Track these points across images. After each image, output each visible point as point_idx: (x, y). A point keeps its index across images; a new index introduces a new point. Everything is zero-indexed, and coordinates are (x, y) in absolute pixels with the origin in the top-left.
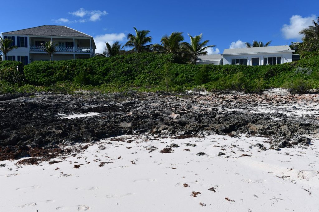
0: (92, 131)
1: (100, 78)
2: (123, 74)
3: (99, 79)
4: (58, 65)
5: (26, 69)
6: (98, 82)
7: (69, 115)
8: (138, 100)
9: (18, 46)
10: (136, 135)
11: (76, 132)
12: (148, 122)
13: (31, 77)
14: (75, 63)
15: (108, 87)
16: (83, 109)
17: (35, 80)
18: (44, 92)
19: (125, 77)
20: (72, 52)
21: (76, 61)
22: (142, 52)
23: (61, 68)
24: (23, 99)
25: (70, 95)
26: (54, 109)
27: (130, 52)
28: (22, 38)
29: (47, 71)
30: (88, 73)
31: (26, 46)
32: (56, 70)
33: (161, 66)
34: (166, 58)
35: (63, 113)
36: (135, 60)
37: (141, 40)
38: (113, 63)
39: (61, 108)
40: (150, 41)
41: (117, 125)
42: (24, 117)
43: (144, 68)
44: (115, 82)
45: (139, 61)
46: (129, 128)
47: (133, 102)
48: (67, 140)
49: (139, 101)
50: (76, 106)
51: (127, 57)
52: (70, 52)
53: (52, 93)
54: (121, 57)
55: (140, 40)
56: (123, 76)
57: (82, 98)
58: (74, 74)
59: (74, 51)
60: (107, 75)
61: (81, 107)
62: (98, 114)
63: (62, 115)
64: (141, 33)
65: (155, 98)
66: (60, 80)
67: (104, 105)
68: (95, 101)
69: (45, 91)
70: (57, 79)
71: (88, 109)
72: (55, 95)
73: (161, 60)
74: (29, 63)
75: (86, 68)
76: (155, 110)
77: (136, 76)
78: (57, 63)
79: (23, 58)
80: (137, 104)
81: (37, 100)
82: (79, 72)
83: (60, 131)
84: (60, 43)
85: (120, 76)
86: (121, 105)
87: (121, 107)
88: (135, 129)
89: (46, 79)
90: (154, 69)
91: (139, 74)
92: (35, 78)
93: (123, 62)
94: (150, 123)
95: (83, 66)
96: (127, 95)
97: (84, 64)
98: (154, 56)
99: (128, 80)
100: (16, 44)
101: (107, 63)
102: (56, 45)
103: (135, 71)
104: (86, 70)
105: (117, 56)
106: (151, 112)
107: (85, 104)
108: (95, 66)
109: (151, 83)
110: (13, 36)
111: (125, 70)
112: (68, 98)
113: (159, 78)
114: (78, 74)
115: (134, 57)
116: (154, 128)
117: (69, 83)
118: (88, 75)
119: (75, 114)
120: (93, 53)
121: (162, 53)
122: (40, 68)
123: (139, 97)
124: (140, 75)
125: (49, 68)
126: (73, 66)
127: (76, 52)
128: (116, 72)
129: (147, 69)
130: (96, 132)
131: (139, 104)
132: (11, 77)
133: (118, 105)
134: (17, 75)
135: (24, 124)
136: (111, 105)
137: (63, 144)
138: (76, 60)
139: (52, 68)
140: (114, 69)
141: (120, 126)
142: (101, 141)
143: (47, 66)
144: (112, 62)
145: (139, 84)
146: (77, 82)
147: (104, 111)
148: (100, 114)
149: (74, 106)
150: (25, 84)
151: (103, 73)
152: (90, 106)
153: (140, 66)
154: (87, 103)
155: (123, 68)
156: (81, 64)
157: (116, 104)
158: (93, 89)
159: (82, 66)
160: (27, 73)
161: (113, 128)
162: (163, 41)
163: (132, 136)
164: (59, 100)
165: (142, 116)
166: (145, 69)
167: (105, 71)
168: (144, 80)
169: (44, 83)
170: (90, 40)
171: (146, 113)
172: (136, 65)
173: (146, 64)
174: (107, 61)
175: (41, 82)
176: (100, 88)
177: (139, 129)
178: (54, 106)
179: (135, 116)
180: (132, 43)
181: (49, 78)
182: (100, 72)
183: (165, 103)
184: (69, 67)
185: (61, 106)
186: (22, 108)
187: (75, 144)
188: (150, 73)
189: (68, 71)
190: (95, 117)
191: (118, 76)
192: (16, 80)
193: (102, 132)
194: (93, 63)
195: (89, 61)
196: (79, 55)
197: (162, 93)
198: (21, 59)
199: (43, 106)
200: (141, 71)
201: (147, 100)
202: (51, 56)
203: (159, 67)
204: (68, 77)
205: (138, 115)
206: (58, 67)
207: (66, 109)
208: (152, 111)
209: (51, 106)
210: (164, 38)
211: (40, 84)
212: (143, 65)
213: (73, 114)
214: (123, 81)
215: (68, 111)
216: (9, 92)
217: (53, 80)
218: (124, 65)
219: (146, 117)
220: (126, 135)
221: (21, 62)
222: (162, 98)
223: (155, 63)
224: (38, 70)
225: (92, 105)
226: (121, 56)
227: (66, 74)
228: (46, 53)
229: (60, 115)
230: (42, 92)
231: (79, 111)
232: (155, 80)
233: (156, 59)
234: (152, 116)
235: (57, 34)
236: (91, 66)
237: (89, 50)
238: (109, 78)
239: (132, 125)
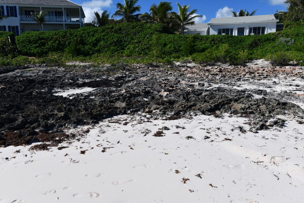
0: (91, 114)
1: (91, 49)
2: (113, 44)
3: (90, 50)
4: (49, 35)
5: (18, 40)
6: (89, 52)
7: (65, 90)
8: (129, 73)
9: (8, 16)
10: (131, 115)
11: (77, 114)
12: (141, 102)
13: (23, 48)
14: (66, 33)
15: (99, 57)
16: (77, 84)
17: (27, 51)
18: (38, 65)
19: (115, 48)
20: (62, 21)
21: (67, 31)
22: (131, 22)
23: (52, 38)
24: (18, 73)
25: (63, 67)
26: (50, 84)
27: (119, 22)
28: (11, 7)
29: (39, 42)
30: (79, 44)
31: (16, 16)
32: (47, 40)
33: (150, 36)
34: (154, 28)
35: (60, 88)
36: (124, 30)
37: (130, 10)
38: (103, 34)
39: (57, 82)
40: (138, 11)
41: (112, 105)
42: (24, 95)
43: (133, 38)
44: (105, 52)
45: (128, 31)
46: (124, 108)
47: (124, 76)
48: (69, 124)
49: (130, 75)
50: (70, 81)
51: (116, 27)
52: (60, 21)
53: (46, 65)
54: (110, 27)
55: (128, 10)
56: (113, 46)
57: (76, 71)
58: (65, 44)
59: (64, 20)
60: (97, 45)
61: (75, 81)
62: (93, 90)
63: (58, 90)
64: (129, 2)
65: (145, 71)
66: (52, 51)
67: (98, 80)
68: (88, 75)
69: (39, 63)
70: (49, 49)
71: (82, 83)
72: (49, 68)
73: (149, 30)
74: (20, 33)
75: (77, 39)
76: (146, 88)
77: (126, 46)
78: (48, 33)
79: (13, 27)
80: (128, 77)
81: (33, 73)
82: (69, 43)
83: (62, 113)
84: (49, 12)
85: (110, 47)
86: (113, 79)
87: (113, 81)
88: (129, 109)
89: (38, 50)
90: (143, 40)
91: (128, 44)
92: (27, 49)
93: (112, 32)
94: (143, 103)
95: (74, 37)
96: (118, 68)
97: (74, 34)
98: (143, 26)
99: (118, 50)
100: (6, 14)
101: (97, 33)
102: (46, 15)
103: (125, 41)
104: (77, 40)
105: (107, 26)
106: (143, 90)
107: (79, 78)
108: (85, 37)
109: (140, 54)
110: (2, 5)
111: (115, 40)
112: (62, 72)
113: (148, 48)
114: (69, 44)
115: (123, 27)
116: (146, 108)
117: (61, 54)
118: (79, 46)
119: (71, 88)
120: (82, 22)
121: (151, 22)
122: (32, 39)
123: (130, 70)
124: (129, 46)
125: (41, 39)
126: (64, 37)
127: (65, 21)
128: (106, 42)
129: (136, 39)
130: (95, 114)
131: (130, 77)
132: (4, 49)
133: (110, 79)
134: (9, 46)
135: (26, 104)
136: (104, 79)
137: (67, 127)
138: (67, 30)
139: (43, 39)
140: (104, 39)
141: (115, 106)
142: (100, 123)
143: (39, 37)
144: (102, 32)
145: (129, 54)
146: (68, 52)
147: (98, 86)
148: (94, 90)
149: (69, 81)
150: (18, 55)
151: (94, 43)
152: (84, 80)
153: (129, 36)
154: (80, 77)
155: (112, 39)
156: (71, 35)
157: (108, 78)
158: (85, 60)
159: (73, 36)
160: (19, 44)
161: (110, 108)
162: (151, 11)
163: (127, 117)
164: (54, 74)
165: (134, 94)
166: (134, 39)
167: (96, 41)
168: (133, 50)
169: (36, 53)
170: (79, 9)
171: (138, 91)
172: (125, 36)
173: (135, 34)
174: (97, 31)
175: (34, 53)
176: (91, 58)
177: (133, 109)
178: (50, 81)
179: (128, 95)
180: (121, 12)
181: (41, 49)
182: (91, 42)
183: (154, 77)
184: (59, 38)
185: (56, 80)
186: (21, 84)
187: (77, 128)
188: (139, 44)
189: (59, 42)
190: (91, 94)
191: (108, 47)
192: (10, 52)
193: (100, 113)
194: (83, 33)
195: (79, 31)
196: (69, 24)
197: (152, 65)
198: (12, 29)
199: (40, 81)
200: (130, 41)
201: (137, 73)
202: (41, 26)
203: (148, 37)
204: (60, 48)
205: (130, 94)
206: (49, 38)
207: (62, 84)
208: (143, 88)
209: (47, 81)
210: (152, 7)
211: (33, 55)
212: (132, 36)
213: (68, 89)
214: (113, 51)
215: (64, 86)
216: (4, 65)
217: (45, 50)
218: (114, 35)
219: (138, 95)
220: (122, 115)
221: (12, 33)
222: (151, 70)
223: (144, 33)
224: (30, 41)
225: (86, 80)
226: (111, 26)
227: (57, 45)
228: (36, 22)
229: (57, 90)
230: (36, 64)
231: (74, 86)
232: (144, 50)
233: (145, 29)
234: (143, 93)
235: (46, 3)
236: (81, 36)
237: (78, 19)
238: (100, 49)
239: (126, 105)
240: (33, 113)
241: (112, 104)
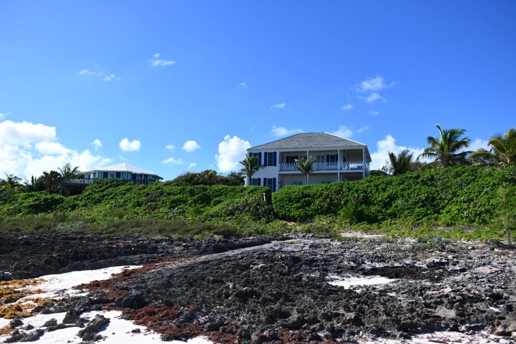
0: (397, 321)
1: (380, 211)
2: (418, 204)
3: (378, 213)
4: (317, 191)
5: (275, 198)
6: (377, 217)
7: (344, 278)
8: (453, 257)
9: (265, 165)
10: (467, 334)
11: (373, 319)
12: (486, 314)
13: (280, 209)
14: (342, 187)
15: (394, 226)
16: (363, 269)
17: (285, 214)
18: (301, 235)
19: (423, 210)
20: (336, 169)
21: (343, 184)
22: (452, 165)
23: (321, 195)
24: (276, 245)
25: (339, 241)
26: (323, 265)
27: (429, 166)
28: (270, 154)
29: (302, 201)
30: (362, 203)
31: (275, 165)
32: (314, 198)
33: (492, 190)
34: (499, 174)
35: (336, 274)
36: (439, 179)
37: (449, 146)
38: (401, 187)
39: (331, 264)
40: (466, 146)
41: (431, 312)
42: (291, 280)
43: (457, 194)
44: (405, 218)
45: (448, 181)
46: (452, 319)
47: (444, 261)
48: (365, 332)
49: (455, 260)
50: (352, 263)
51: (424, 175)
52: (334, 169)
53: (313, 236)
54: (414, 176)
55: (447, 146)
56: (419, 208)
57: (358, 248)
58: (340, 204)
59: (338, 168)
60: (391, 205)
61: (359, 264)
62: (390, 282)
63: (335, 277)
64: (449, 134)
65: (486, 255)
66: (319, 214)
67: (396, 264)
68: (380, 255)
69: (302, 233)
70: (315, 212)
71: (371, 269)
72: (317, 241)
73: (489, 179)
74: (277, 188)
75: (358, 195)
76: (493, 287)
77: (443, 208)
78: (316, 187)
79: (270, 180)
80: (453, 265)
81: (295, 248)
82: (346, 202)
83: (351, 314)
84: (318, 157)
85: (414, 208)
86: (424, 266)
87: (425, 270)
88: (463, 323)
89: (301, 212)
90: (477, 196)
91: (448, 203)
92: (285, 211)
93: (418, 183)
94: (490, 315)
95: (353, 192)
96: (431, 246)
97: (354, 189)
98: (476, 172)
99: (429, 215)
100: (263, 163)
101: (391, 186)
102: (315, 161)
103: (441, 199)
104: (358, 197)
105: (408, 174)
106: (486, 291)
107: (365, 260)
108: (371, 192)
109: (473, 221)
110: (260, 152)
111: (423, 197)
112: (338, 248)
113: (487, 211)
114: (345, 204)
115: (437, 174)
116: (498, 325)
117: (333, 219)
118: (361, 206)
119: (353, 276)
120: (366, 170)
121: (491, 165)
122: (293, 196)
123: (454, 252)
124: (450, 207)
125: (305, 196)
126: (338, 192)
127: (341, 169)
128: (407, 201)
129: (462, 195)
130: (403, 323)
131: (455, 265)
132: (258, 210)
133: (419, 266)
134: (264, 206)
135: (297, 293)
136: (407, 264)
137: (361, 337)
138: (343, 182)
139: (308, 196)
140: (403, 196)
141: (436, 314)
142: (413, 339)
143: (303, 193)
144: (400, 184)
145: (449, 221)
146: (344, 216)
147: (397, 276)
148: (393, 282)
149: (349, 263)
150: (274, 219)
151: (385, 202)
152: (373, 264)
153: (449, 190)
154: (368, 259)
155: (418, 195)
156: (349, 189)
157: (415, 263)
158: (370, 229)
159: (351, 192)
160: (275, 203)
161: (427, 317)
162: (491, 146)
163: (462, 337)
164: (326, 251)
165: (469, 297)
166: (458, 196)
167: (388, 199)
168: (458, 214)
169: (298, 217)
170: (362, 149)
171: (477, 292)
172: (442, 189)
173: (461, 186)
174: (391, 182)
175: (294, 216)
176: (380, 228)
177: (470, 324)
178: (321, 261)
179: (457, 297)
180: (434, 150)
181: (305, 211)
182: (380, 201)
183: (507, 268)
184: (332, 194)
185: (330, 261)
186: (283, 263)
187: (377, 340)
188: (470, 203)
189: (331, 200)
190: (387, 289)
191: (410, 208)
192: (263, 214)
193: (412, 322)
194: (368, 187)
195: (362, 184)
196: (346, 173)
197: (499, 245)
198: (268, 182)
199: (307, 260)
200: (452, 198)
201: (470, 258)
202: (306, 178)
203: (486, 192)
204: (331, 209)
205: (462, 295)
206: (316, 194)
207: (339, 268)
208: (487, 288)
209: (317, 261)
210: (494, 139)
211: (293, 219)
212: (455, 189)
213: (349, 277)
214: (419, 216)
215: (342, 271)
216: (259, 233)
217: (310, 213)
218: (420, 189)
219: (478, 299)
220: (450, 331)
221: (268, 188)
222: (499, 255)
223: (478, 184)
224: (291, 198)
225: (376, 263)
226: (415, 174)
227: (328, 204)
228: (299, 172)
229: (332, 277)
230: (299, 233)
231: (357, 272)
232: (480, 215)
233: (480, 177)
234: (488, 298)
235: (315, 145)
236: (365, 192)
237: (360, 165)
238: (396, 211)
239: (457, 315)
240: (308, 308)
241: (430, 310)
